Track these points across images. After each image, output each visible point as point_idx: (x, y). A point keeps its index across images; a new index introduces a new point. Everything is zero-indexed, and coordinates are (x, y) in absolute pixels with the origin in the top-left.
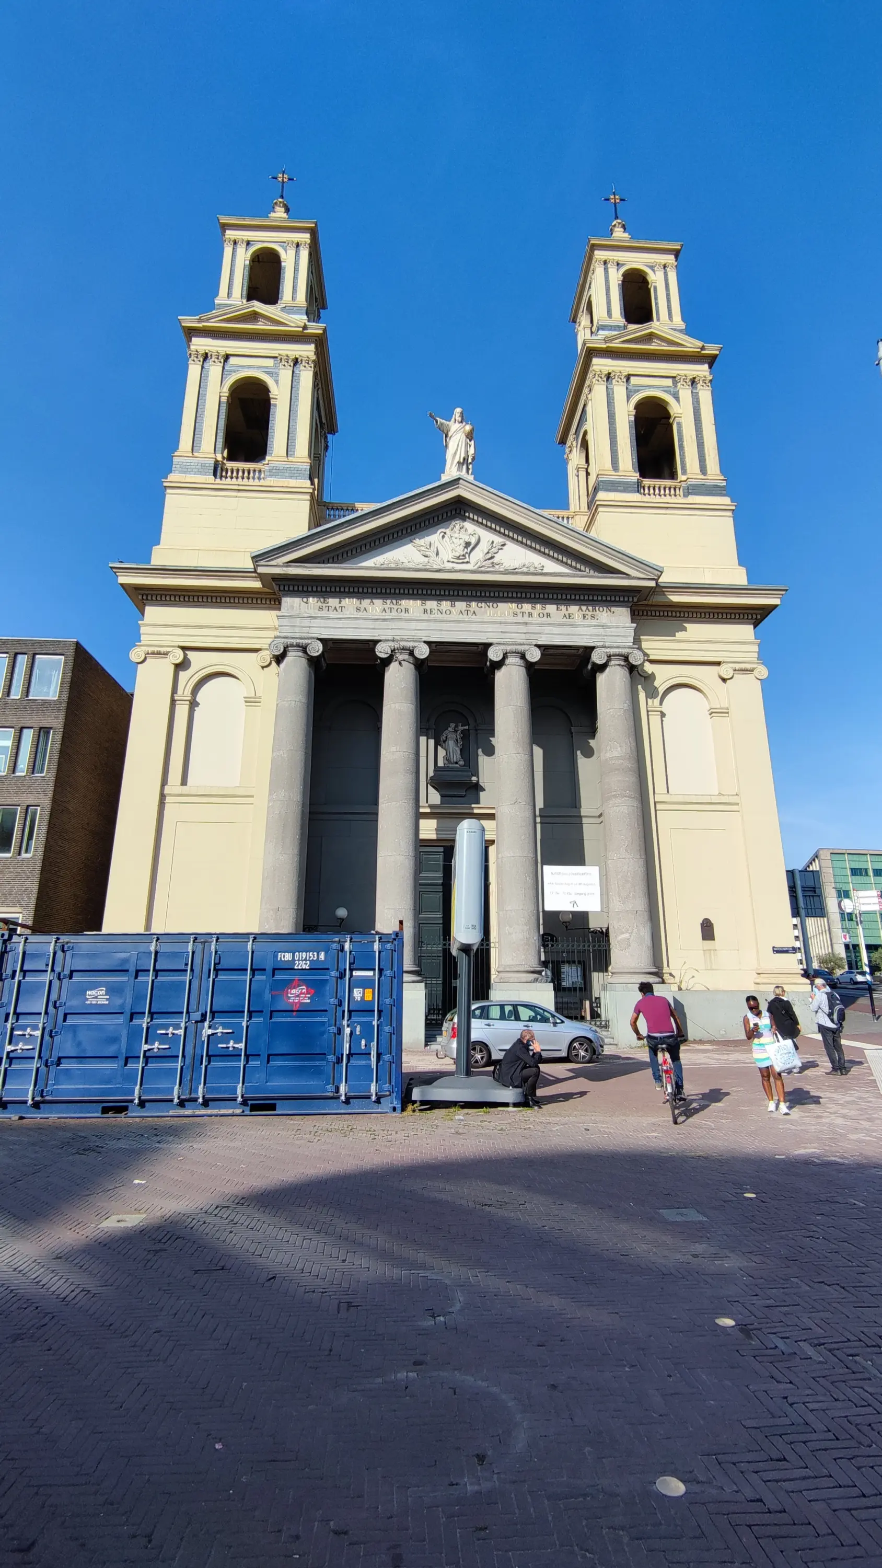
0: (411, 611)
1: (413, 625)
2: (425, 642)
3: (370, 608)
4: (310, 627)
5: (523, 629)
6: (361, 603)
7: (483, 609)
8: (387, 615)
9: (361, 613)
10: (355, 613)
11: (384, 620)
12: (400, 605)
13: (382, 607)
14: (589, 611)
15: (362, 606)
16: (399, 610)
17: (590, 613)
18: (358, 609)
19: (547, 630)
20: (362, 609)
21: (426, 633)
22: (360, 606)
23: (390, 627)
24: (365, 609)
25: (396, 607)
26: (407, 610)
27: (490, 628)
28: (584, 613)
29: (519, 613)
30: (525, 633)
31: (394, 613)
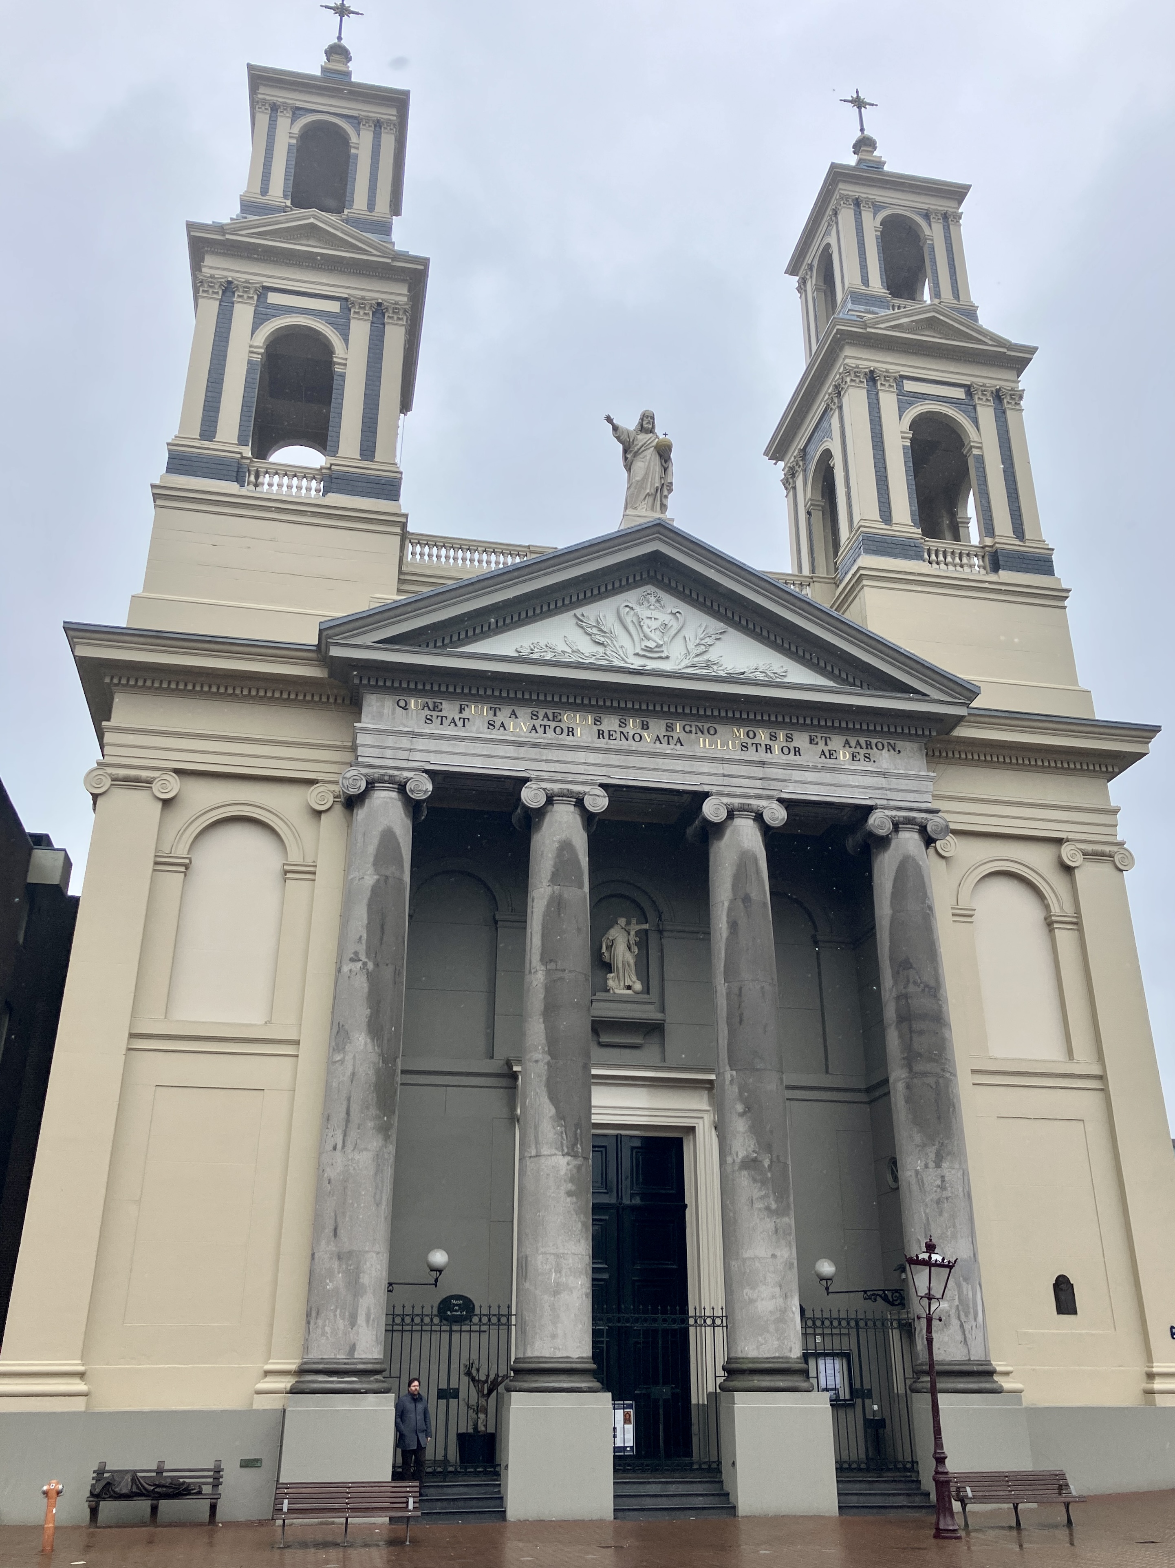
0: (578, 732)
1: (581, 756)
2: (602, 785)
3: (510, 725)
4: (410, 750)
5: (758, 771)
6: (495, 715)
7: (693, 736)
8: (540, 737)
9: (494, 731)
10: (486, 730)
11: (535, 745)
12: (560, 721)
13: (530, 723)
14: (861, 748)
15: (498, 721)
16: (558, 730)
17: (862, 752)
18: (491, 725)
19: (797, 775)
20: (498, 724)
21: (604, 771)
22: (495, 718)
23: (544, 758)
24: (503, 725)
25: (553, 724)
26: (571, 731)
27: (706, 767)
28: (853, 750)
29: (749, 746)
30: (761, 779)
31: (550, 733)
